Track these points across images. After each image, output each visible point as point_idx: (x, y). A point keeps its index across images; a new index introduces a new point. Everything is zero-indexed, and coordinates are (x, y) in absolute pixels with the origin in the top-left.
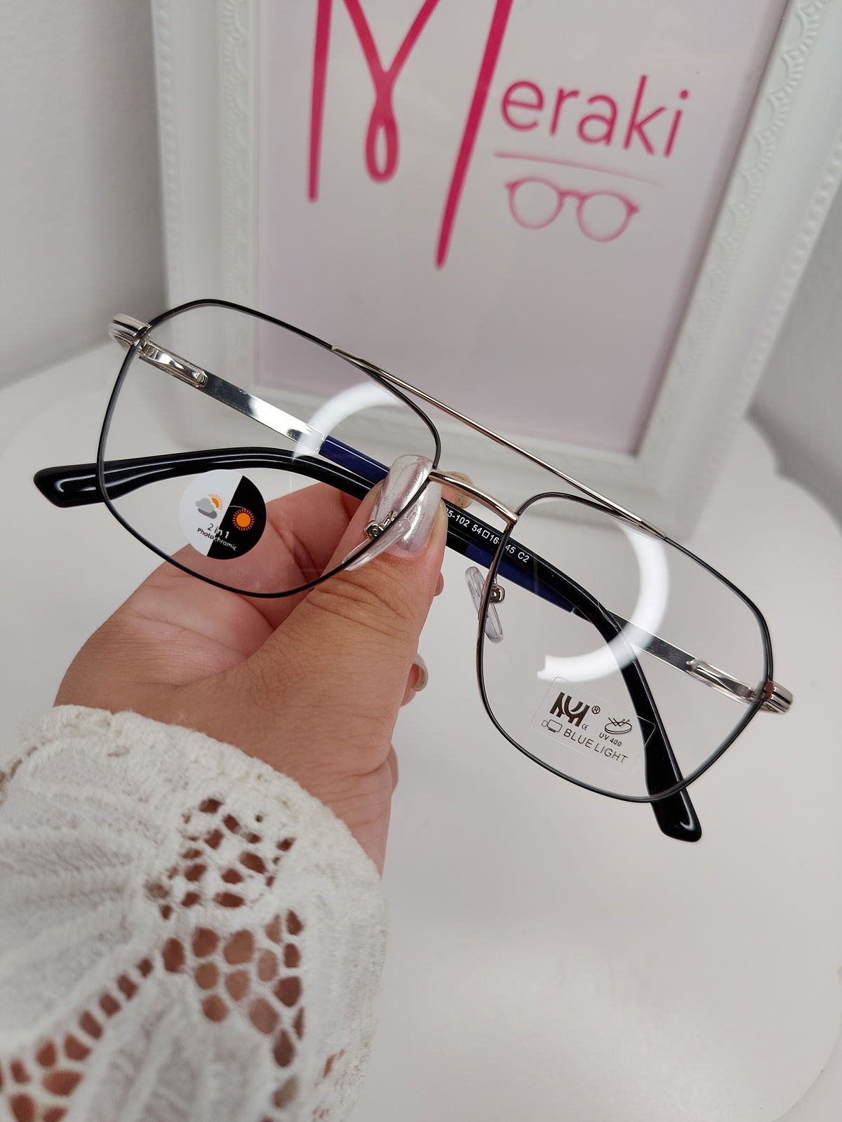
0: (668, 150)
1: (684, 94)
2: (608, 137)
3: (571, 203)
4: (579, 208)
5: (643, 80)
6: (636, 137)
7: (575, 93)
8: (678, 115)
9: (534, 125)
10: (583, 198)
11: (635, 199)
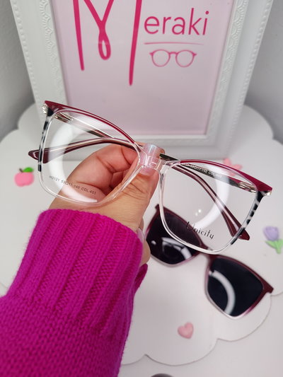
0: (204, 33)
1: (207, 13)
2: (183, 32)
3: (173, 56)
4: (176, 57)
5: (193, 9)
6: (192, 30)
7: (169, 18)
8: (206, 19)
9: (157, 31)
10: (177, 54)
11: (195, 52)
